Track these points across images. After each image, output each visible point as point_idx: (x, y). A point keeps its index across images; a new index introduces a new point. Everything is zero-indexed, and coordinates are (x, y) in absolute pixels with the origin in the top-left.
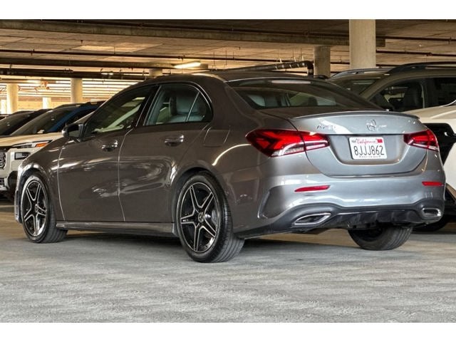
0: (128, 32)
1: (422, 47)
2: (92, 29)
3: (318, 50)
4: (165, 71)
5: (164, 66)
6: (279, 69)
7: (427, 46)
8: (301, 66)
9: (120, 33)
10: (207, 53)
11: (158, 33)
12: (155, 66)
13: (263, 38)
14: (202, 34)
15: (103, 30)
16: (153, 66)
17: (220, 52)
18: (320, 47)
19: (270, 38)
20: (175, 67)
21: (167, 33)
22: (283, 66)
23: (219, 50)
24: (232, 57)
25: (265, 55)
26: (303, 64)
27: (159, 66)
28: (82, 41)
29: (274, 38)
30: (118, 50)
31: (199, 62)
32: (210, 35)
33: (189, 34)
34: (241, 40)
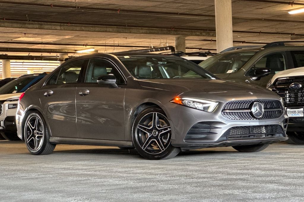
0: (59, 28)
1: (239, 38)
2: (35, 26)
3: (178, 39)
4: (70, 55)
5: (69, 51)
6: (151, 51)
7: (243, 37)
8: (167, 50)
9: (53, 28)
10: (101, 42)
11: (78, 28)
12: (64, 51)
13: (144, 31)
14: (105, 29)
15: (42, 26)
16: (62, 51)
17: (110, 41)
18: (179, 37)
19: (148, 31)
20: (77, 52)
21: (83, 28)
22: (154, 50)
23: (110, 40)
24: (118, 45)
25: (137, 43)
26: (168, 48)
27: (67, 51)
28: (25, 34)
29: (151, 31)
30: (44, 40)
31: (93, 48)
32: (111, 30)
33: (97, 29)
34: (130, 33)
